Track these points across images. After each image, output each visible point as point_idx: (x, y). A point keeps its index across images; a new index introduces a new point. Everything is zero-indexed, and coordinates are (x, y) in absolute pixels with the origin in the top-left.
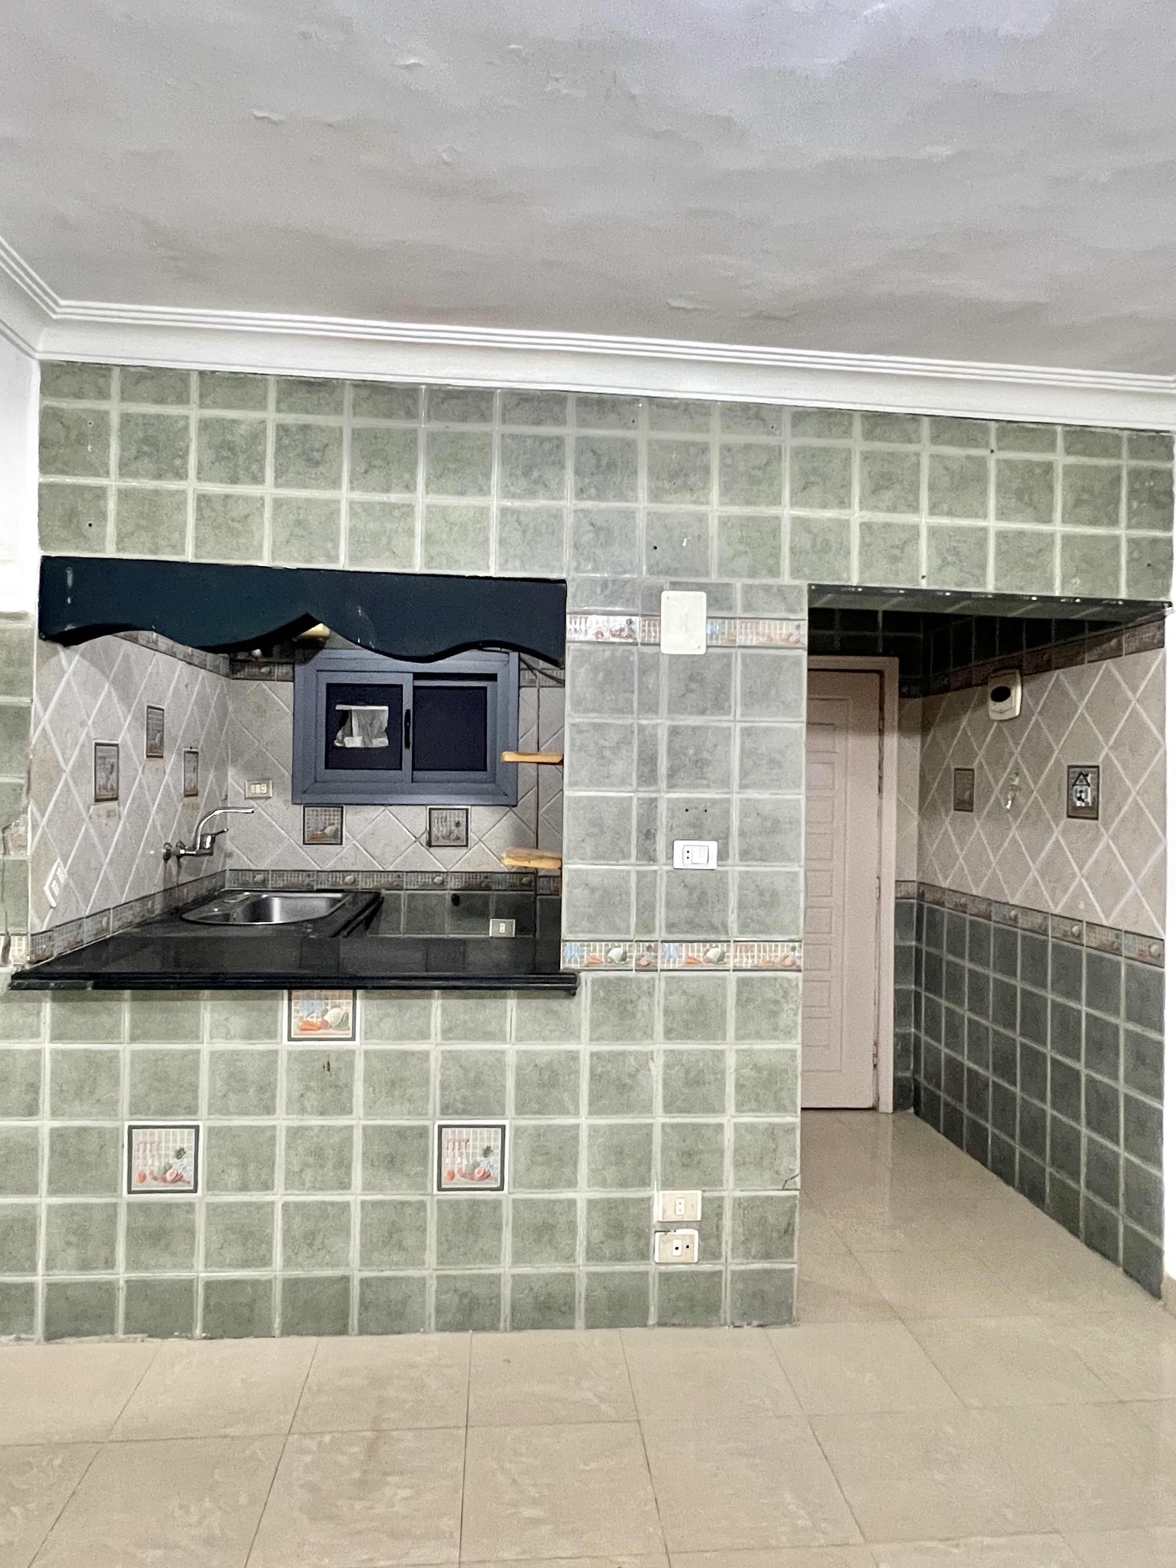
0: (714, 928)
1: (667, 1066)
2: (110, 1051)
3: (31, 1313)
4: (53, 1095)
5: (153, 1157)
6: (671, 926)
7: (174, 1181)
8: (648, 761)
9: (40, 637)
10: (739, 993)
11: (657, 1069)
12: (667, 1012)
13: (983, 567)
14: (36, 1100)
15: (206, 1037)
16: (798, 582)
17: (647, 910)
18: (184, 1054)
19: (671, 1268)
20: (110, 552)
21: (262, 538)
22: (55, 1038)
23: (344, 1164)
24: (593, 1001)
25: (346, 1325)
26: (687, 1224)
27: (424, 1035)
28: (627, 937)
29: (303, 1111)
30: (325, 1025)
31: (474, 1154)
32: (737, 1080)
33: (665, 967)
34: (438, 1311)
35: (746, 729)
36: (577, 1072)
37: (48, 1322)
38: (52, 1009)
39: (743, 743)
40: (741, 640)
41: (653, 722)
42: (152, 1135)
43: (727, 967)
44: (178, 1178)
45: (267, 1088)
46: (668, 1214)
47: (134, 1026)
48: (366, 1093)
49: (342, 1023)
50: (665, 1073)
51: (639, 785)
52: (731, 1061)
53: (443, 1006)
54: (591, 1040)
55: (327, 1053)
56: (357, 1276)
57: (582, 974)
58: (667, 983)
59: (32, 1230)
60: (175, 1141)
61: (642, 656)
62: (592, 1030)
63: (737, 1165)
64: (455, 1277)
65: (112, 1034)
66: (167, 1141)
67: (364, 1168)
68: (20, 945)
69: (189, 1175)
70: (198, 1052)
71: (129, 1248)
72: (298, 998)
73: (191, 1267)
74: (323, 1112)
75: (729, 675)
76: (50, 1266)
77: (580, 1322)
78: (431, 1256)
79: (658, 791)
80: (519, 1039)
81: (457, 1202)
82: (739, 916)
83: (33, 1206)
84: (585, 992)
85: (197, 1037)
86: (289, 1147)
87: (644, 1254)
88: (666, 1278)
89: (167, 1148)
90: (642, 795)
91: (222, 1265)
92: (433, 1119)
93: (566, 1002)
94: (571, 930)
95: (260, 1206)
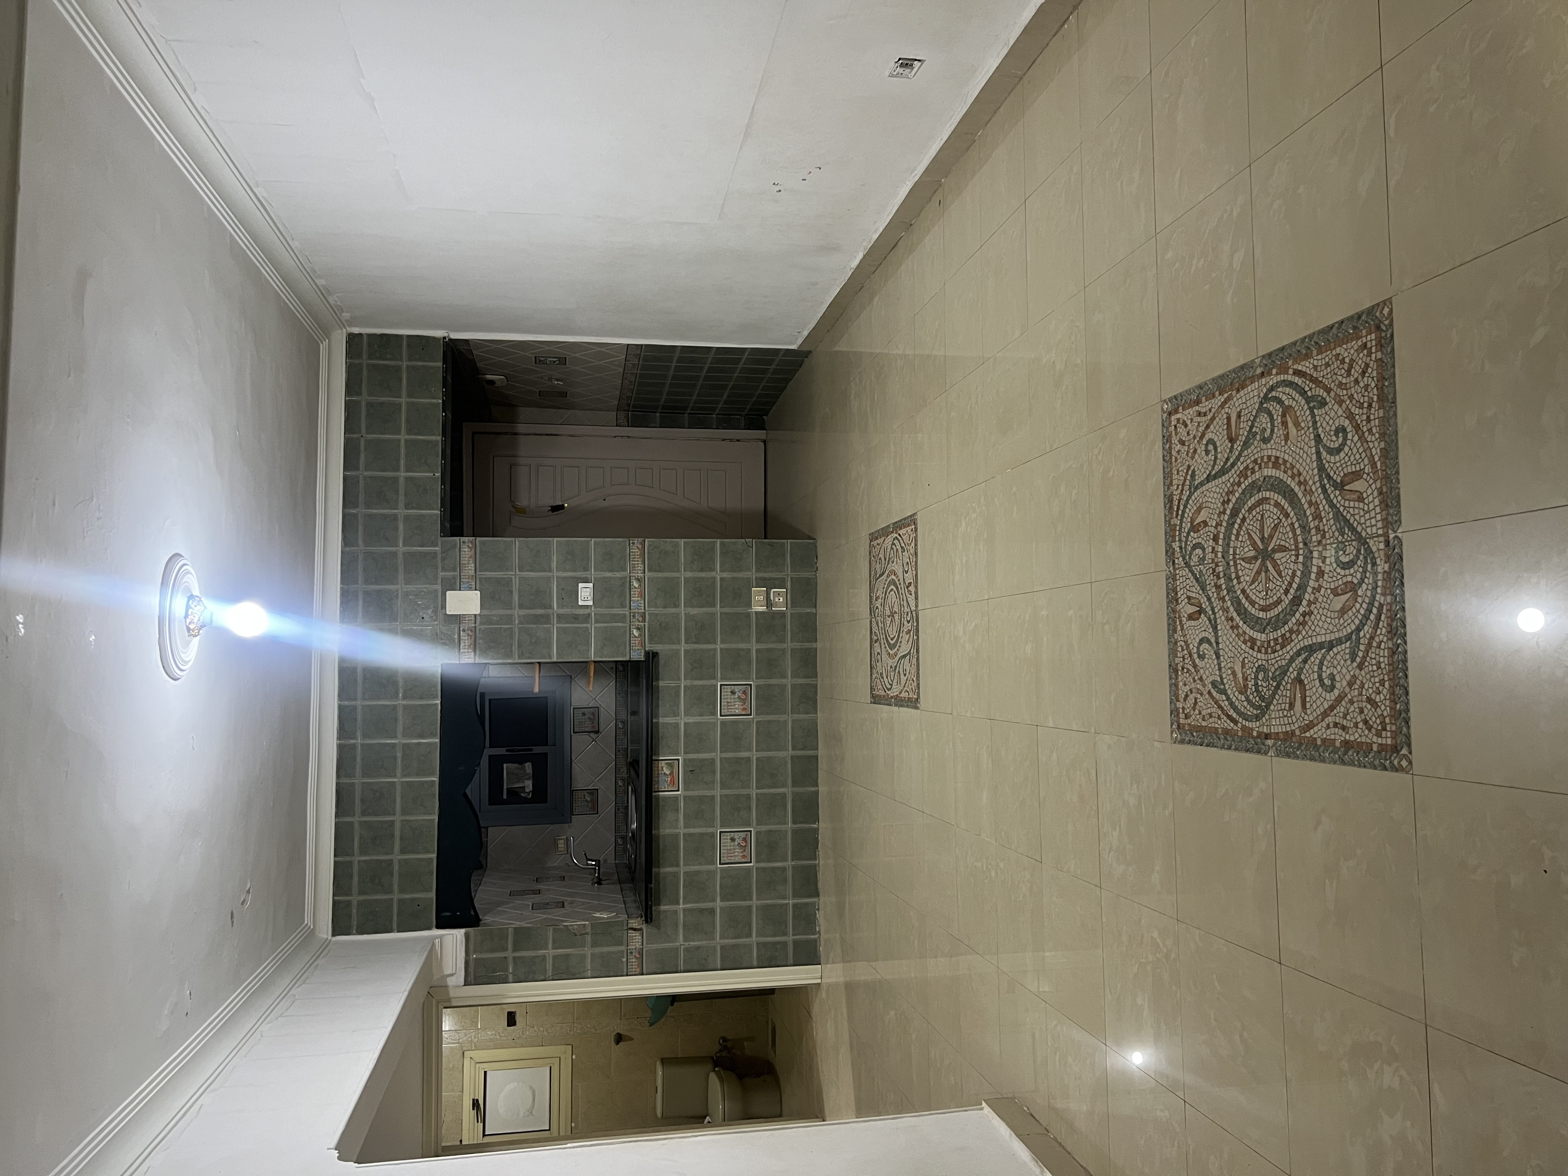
0: (623, 584)
1: (693, 606)
2: (684, 876)
3: (807, 904)
4: (704, 902)
5: (734, 852)
6: (623, 606)
7: (746, 842)
8: (537, 619)
9: (478, 926)
10: (656, 571)
11: (694, 611)
12: (665, 607)
13: (428, 442)
14: (707, 909)
15: (678, 831)
16: (439, 543)
17: (614, 618)
18: (685, 840)
19: (789, 602)
20: (433, 895)
21: (423, 820)
22: (678, 904)
23: (738, 761)
24: (660, 643)
25: (813, 756)
26: (768, 594)
27: (677, 725)
28: (628, 628)
29: (713, 782)
30: (672, 773)
31: (734, 699)
32: (699, 571)
33: (643, 608)
34: (807, 713)
35: (519, 569)
36: (694, 650)
37: (810, 896)
38: (664, 905)
39: (527, 571)
40: (472, 572)
41: (517, 617)
42: (723, 853)
43: (643, 577)
44: (745, 839)
45: (701, 799)
46: (762, 604)
47: (672, 866)
48: (705, 752)
49: (670, 765)
50: (696, 607)
51: (550, 624)
52: (689, 574)
53: (662, 717)
54: (679, 644)
55: (685, 772)
56: (791, 752)
57: (647, 649)
58: (651, 607)
59: (767, 906)
60: (727, 842)
61: (481, 624)
62: (674, 643)
63: (740, 570)
64: (792, 705)
65: (676, 875)
66: (727, 846)
67: (740, 751)
68: (633, 923)
69: (743, 835)
70: (684, 834)
71: (776, 861)
72: (658, 788)
73: (786, 831)
74: (714, 772)
75: (491, 578)
76: (784, 897)
77: (814, 645)
78: (782, 718)
79: (553, 613)
80: (679, 679)
81: (756, 706)
82: (617, 571)
83: (757, 907)
84: (656, 648)
85: (677, 835)
86: (730, 788)
87: (782, 614)
88: (794, 604)
89: (730, 846)
90: (555, 623)
91: (785, 816)
92: (717, 719)
93: (661, 657)
94: (624, 655)
95: (758, 800)
